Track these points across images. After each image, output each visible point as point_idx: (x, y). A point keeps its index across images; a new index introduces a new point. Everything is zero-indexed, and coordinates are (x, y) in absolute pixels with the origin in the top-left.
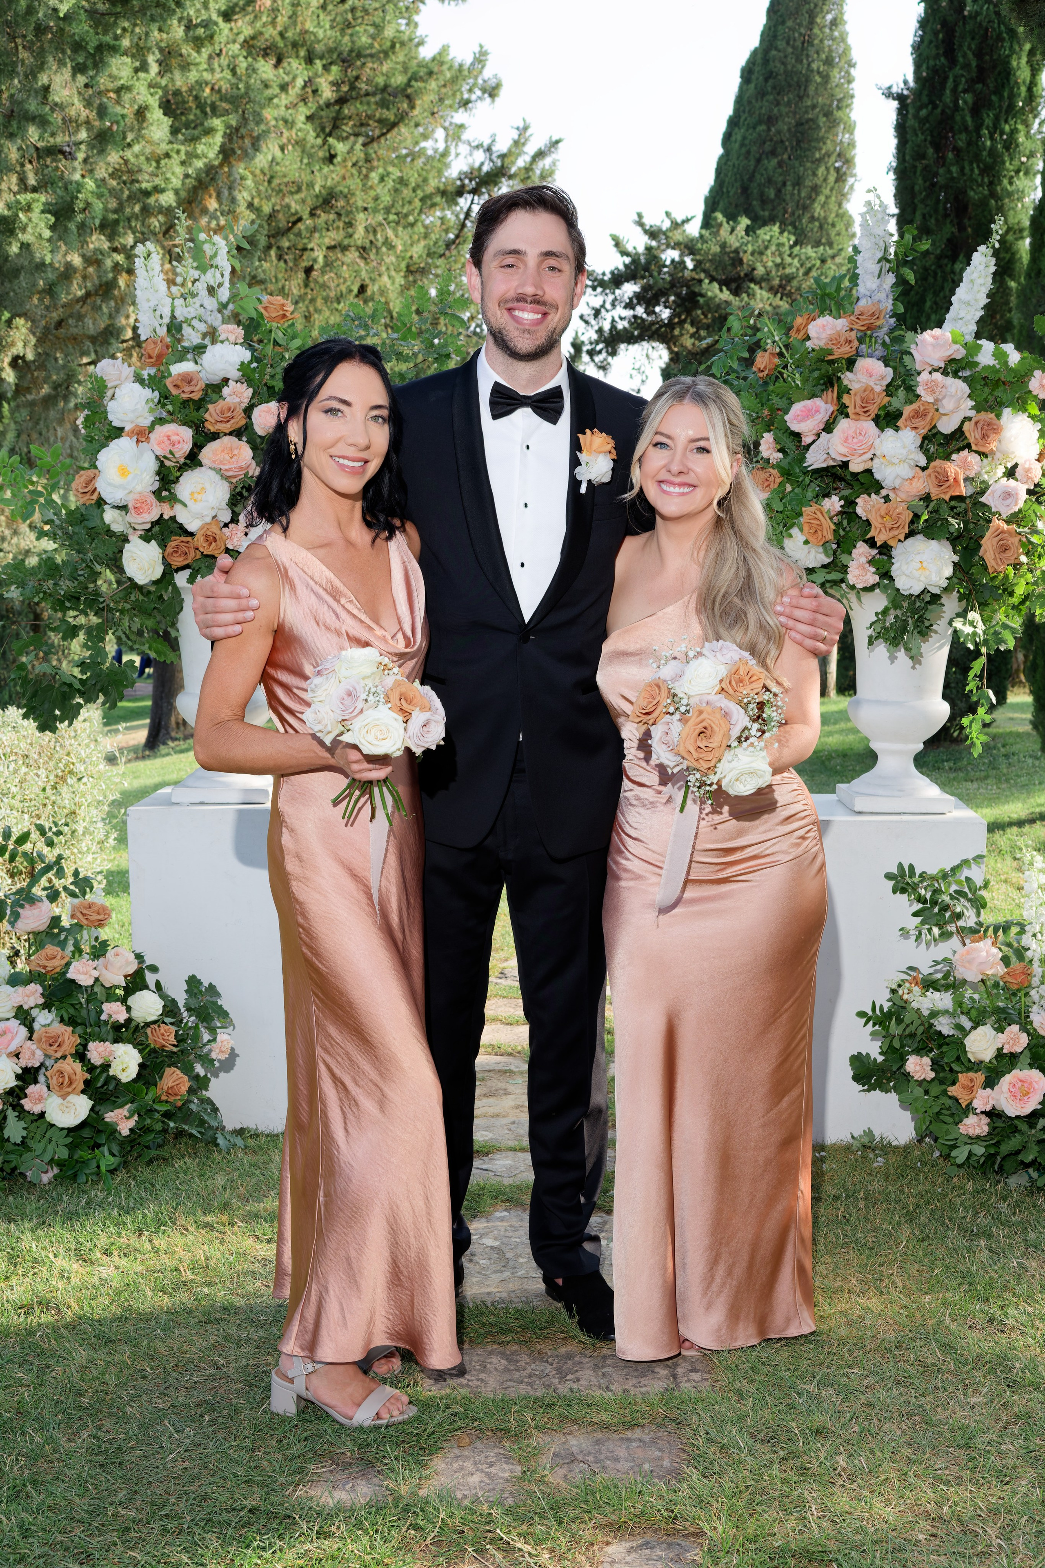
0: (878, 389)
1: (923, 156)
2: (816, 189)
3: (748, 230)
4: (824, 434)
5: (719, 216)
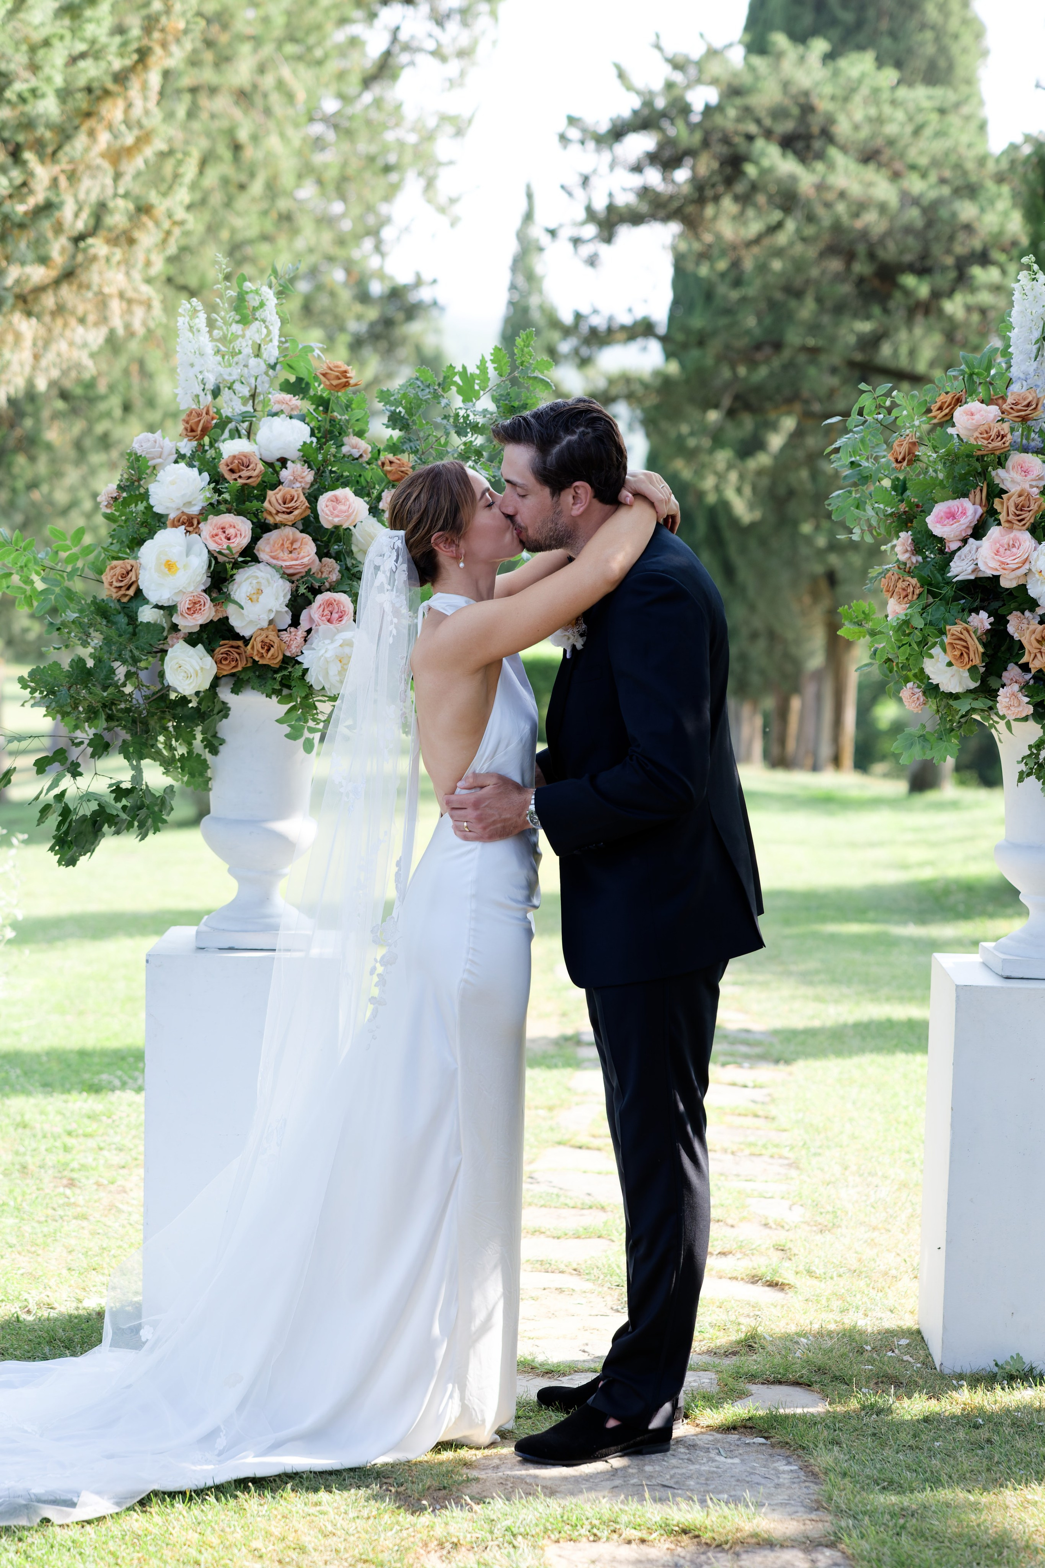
0: (1035, 491)
4: (971, 540)
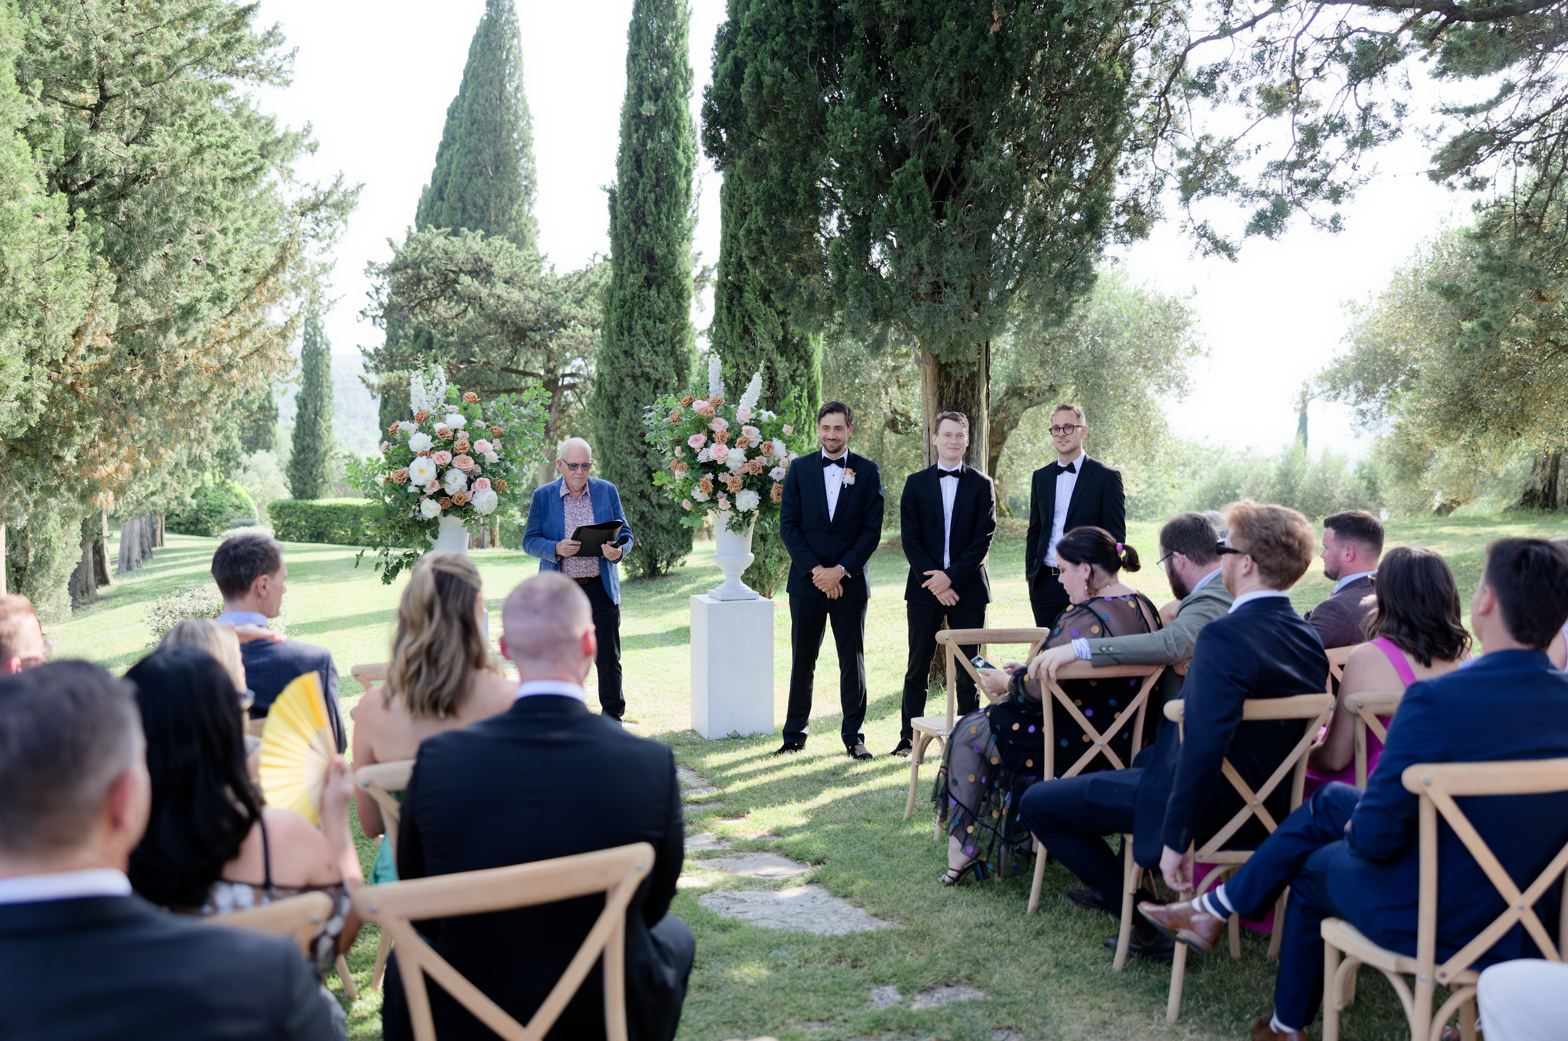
0: (725, 431)
1: (627, 228)
2: (511, 200)
3: (483, 238)
4: (704, 449)
5: (464, 230)
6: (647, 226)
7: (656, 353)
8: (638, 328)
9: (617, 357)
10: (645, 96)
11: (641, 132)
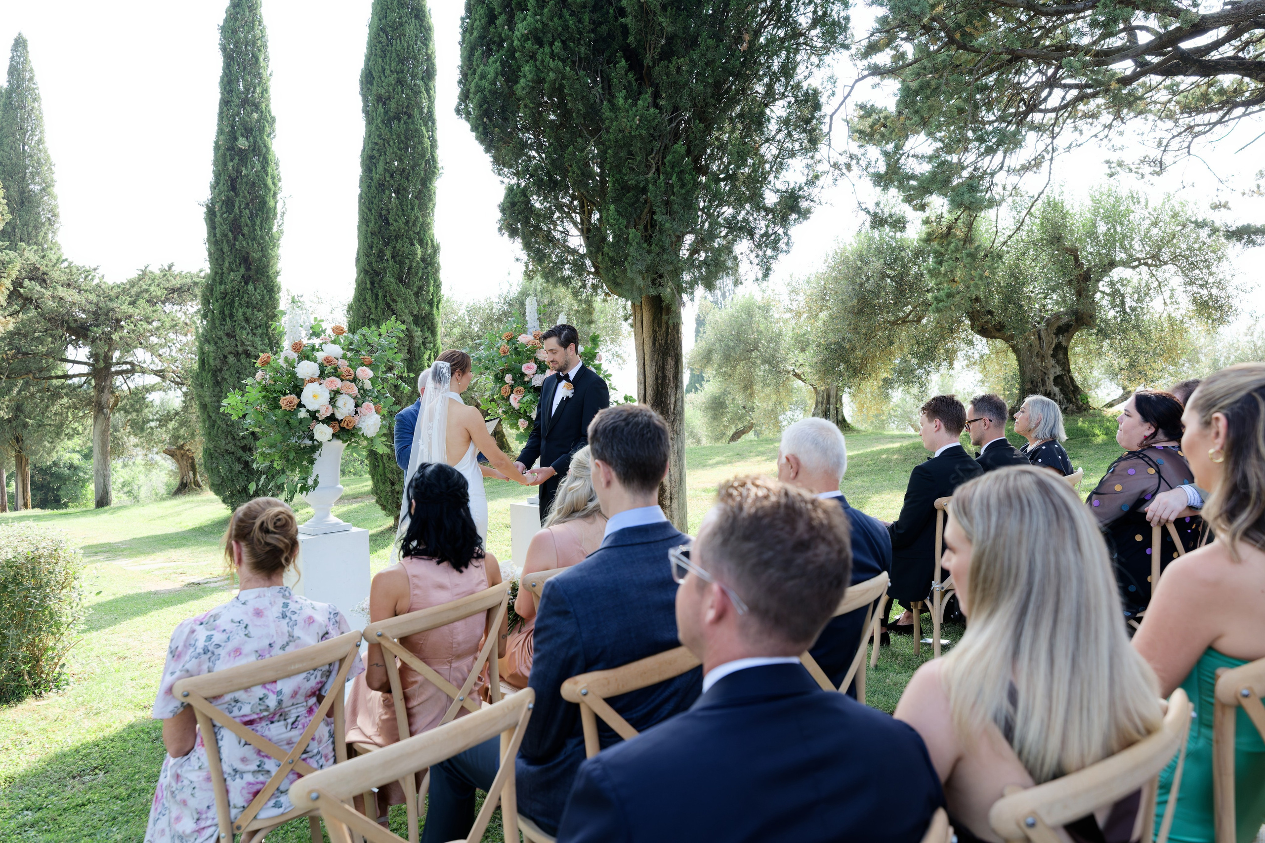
6: (243, 235)
7: (254, 334)
8: (239, 315)
9: (220, 339)
10: (238, 134)
11: (236, 161)
